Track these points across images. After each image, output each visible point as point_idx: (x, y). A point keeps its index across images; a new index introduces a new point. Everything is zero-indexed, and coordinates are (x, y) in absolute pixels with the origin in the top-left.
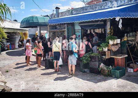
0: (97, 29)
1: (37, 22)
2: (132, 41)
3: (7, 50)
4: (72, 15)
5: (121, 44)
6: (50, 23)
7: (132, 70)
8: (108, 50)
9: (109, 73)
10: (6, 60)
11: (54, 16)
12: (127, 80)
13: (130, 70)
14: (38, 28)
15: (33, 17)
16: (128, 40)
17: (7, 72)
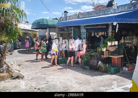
0: (101, 33)
1: (47, 24)
2: (128, 43)
3: (19, 49)
4: (79, 18)
5: (118, 45)
6: (58, 25)
7: (127, 69)
8: (106, 50)
9: (106, 70)
10: (18, 57)
11: (63, 20)
12: (120, 76)
13: (125, 69)
14: (48, 30)
15: (43, 19)
16: (124, 42)
17: (20, 65)
